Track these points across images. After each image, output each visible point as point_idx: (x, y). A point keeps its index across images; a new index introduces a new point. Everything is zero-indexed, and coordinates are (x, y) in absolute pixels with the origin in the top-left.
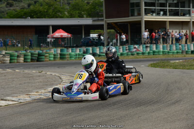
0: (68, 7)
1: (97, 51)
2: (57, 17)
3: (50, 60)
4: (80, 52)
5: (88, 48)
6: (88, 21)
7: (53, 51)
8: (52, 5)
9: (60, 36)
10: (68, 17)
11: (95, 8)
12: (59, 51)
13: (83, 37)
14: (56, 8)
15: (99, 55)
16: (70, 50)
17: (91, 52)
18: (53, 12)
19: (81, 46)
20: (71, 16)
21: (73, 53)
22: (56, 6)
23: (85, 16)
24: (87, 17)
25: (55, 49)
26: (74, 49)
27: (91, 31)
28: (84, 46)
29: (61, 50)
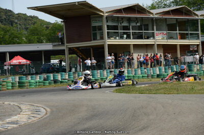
0: (26, 32)
1: (59, 77)
2: (14, 43)
3: (7, 89)
4: (40, 79)
5: (49, 74)
6: (48, 47)
7: (10, 79)
8: (8, 31)
9: (18, 63)
10: (26, 43)
11: (54, 33)
12: (17, 79)
13: (43, 63)
14: (12, 34)
15: (61, 82)
16: (29, 77)
17: (52, 79)
18: (9, 38)
19: (41, 73)
20: (30, 42)
21: (33, 81)
22: (13, 32)
23: (44, 41)
24: (47, 42)
25: (13, 77)
26: (34, 76)
27: (52, 56)
28: (45, 73)
29: (19, 78)
